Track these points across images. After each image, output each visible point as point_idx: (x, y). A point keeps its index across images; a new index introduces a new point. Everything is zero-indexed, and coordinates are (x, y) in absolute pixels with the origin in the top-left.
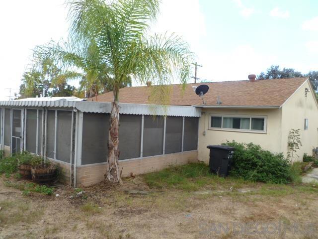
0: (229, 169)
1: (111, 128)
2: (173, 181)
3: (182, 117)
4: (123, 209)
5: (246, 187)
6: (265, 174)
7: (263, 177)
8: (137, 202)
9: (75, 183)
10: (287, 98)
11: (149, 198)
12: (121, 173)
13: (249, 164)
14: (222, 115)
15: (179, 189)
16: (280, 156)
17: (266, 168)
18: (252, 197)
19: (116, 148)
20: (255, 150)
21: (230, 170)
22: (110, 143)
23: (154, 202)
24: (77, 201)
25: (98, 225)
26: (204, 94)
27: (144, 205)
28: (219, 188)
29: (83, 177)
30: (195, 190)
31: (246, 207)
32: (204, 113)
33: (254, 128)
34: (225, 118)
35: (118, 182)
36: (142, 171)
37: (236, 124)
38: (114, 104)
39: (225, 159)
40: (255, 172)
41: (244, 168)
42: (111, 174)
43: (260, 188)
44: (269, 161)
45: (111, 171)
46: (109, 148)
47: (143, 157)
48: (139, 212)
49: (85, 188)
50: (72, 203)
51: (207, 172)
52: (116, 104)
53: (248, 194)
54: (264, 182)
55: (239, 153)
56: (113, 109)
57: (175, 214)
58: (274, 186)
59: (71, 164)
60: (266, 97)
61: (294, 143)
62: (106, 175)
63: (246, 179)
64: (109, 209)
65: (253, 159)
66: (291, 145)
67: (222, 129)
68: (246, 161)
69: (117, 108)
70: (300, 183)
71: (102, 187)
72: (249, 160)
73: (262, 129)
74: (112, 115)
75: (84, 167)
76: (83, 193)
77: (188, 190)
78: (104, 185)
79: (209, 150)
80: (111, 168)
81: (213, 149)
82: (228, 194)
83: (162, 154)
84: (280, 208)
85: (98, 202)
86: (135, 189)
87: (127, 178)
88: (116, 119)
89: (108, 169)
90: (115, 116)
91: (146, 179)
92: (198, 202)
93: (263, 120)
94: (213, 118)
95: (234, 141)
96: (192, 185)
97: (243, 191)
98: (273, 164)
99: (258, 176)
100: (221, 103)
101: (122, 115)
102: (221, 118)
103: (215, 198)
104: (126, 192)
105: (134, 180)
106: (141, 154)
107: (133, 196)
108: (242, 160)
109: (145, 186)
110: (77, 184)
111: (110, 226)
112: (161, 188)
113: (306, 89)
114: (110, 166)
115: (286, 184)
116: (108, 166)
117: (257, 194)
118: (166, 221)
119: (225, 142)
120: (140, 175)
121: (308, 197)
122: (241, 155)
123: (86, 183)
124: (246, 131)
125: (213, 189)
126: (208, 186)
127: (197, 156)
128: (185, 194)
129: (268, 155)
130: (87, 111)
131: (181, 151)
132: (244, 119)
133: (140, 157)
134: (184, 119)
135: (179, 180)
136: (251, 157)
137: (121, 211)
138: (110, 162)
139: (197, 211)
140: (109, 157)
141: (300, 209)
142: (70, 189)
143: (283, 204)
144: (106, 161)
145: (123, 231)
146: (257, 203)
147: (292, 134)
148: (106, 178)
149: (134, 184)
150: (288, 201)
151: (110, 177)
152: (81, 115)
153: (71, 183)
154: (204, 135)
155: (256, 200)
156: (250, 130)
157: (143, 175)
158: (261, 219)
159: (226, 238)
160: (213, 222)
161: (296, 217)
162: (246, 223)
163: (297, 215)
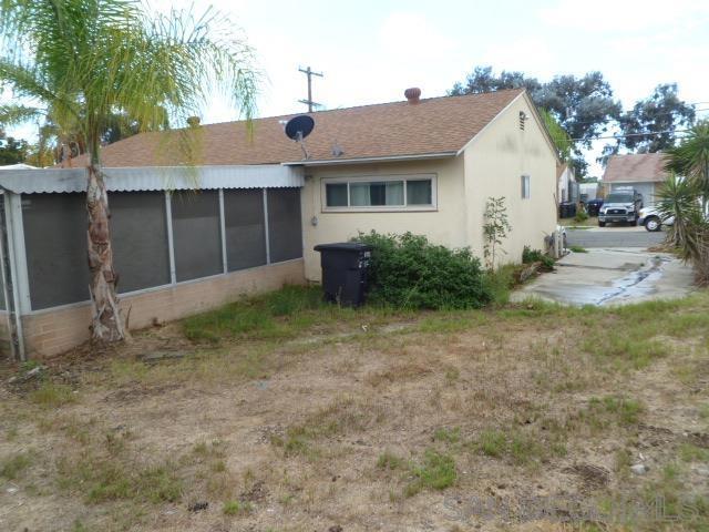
0: (364, 289)
1: (90, 224)
2: (243, 324)
3: (259, 190)
4: (127, 390)
5: (396, 322)
6: (435, 291)
7: (431, 299)
8: (161, 372)
9: (22, 351)
10: (474, 134)
11: (185, 364)
12: (127, 323)
13: (403, 275)
14: (348, 179)
15: (254, 339)
16: (466, 254)
17: (436, 280)
18: (401, 339)
19: (108, 267)
20: (415, 246)
21: (367, 292)
22: (92, 256)
23: (195, 369)
24: (26, 386)
25: (65, 425)
26: (304, 136)
27: (174, 376)
28: (342, 331)
29: (40, 338)
30: (293, 338)
31: (384, 358)
32: (311, 177)
33: (413, 201)
34: (354, 186)
35: (122, 339)
36: (178, 313)
37: (378, 195)
38: (92, 170)
39: (352, 269)
40: (414, 291)
41: (395, 285)
42: (103, 323)
43: (424, 319)
44: (442, 266)
45: (101, 318)
46: (91, 268)
47: (178, 281)
48: (161, 391)
49: (46, 359)
50: (13, 391)
51: (319, 301)
52: (95, 171)
53: (395, 333)
54: (435, 309)
55: (383, 254)
56: (89, 182)
57: (236, 386)
58: (451, 315)
59: (7, 311)
60: (434, 134)
61: (496, 226)
62: (91, 328)
63: (397, 306)
64: (96, 392)
65: (411, 264)
66: (489, 231)
67: (349, 208)
68: (396, 270)
69: (100, 179)
70: (505, 303)
71: (86, 352)
72: (404, 268)
73: (429, 202)
74: (91, 195)
75: (40, 315)
76: (41, 370)
77: (274, 337)
78: (91, 350)
79: (318, 254)
80: (102, 310)
81: (327, 251)
82: (355, 338)
83: (222, 271)
84: (451, 352)
85: (75, 384)
86: (160, 349)
87: (146, 329)
88: (100, 204)
89: (94, 314)
90: (98, 197)
91: (186, 326)
92: (289, 358)
93: (429, 182)
94: (329, 187)
95: (373, 231)
96: (284, 328)
97: (389, 329)
98: (451, 272)
99: (422, 299)
100: (341, 153)
101: (109, 192)
102: (344, 186)
103: (327, 348)
104: (139, 357)
105: (160, 333)
106: (173, 276)
107: (152, 362)
108: (390, 270)
109: (182, 342)
110: (26, 353)
111: (92, 422)
112: (216, 341)
113: (521, 114)
114: (97, 306)
115: (476, 308)
116: (94, 306)
117: (413, 331)
118: (213, 401)
119: (356, 235)
120: (175, 321)
121: (511, 327)
122: (388, 258)
123: (49, 348)
124: (398, 208)
125: (327, 332)
126: (317, 328)
127: (303, 269)
128: (265, 346)
129: (442, 253)
130: (29, 192)
131: (265, 263)
132: (393, 184)
133: (169, 281)
134: (265, 192)
135: (256, 322)
136: (406, 260)
137: (123, 393)
138: (98, 298)
139: (283, 376)
140: (93, 287)
141: (487, 349)
142: (12, 366)
143: (460, 345)
144: (89, 299)
145: (119, 428)
146: (407, 348)
147: (490, 208)
148: (93, 332)
149: (160, 339)
150: (471, 340)
151: (100, 330)
152: (17, 202)
153: (13, 354)
154: (314, 225)
155: (409, 343)
156: (405, 207)
157: (182, 320)
158: (406, 375)
159: (326, 414)
160: (308, 392)
161: (474, 365)
162: (374, 386)
163: (478, 360)
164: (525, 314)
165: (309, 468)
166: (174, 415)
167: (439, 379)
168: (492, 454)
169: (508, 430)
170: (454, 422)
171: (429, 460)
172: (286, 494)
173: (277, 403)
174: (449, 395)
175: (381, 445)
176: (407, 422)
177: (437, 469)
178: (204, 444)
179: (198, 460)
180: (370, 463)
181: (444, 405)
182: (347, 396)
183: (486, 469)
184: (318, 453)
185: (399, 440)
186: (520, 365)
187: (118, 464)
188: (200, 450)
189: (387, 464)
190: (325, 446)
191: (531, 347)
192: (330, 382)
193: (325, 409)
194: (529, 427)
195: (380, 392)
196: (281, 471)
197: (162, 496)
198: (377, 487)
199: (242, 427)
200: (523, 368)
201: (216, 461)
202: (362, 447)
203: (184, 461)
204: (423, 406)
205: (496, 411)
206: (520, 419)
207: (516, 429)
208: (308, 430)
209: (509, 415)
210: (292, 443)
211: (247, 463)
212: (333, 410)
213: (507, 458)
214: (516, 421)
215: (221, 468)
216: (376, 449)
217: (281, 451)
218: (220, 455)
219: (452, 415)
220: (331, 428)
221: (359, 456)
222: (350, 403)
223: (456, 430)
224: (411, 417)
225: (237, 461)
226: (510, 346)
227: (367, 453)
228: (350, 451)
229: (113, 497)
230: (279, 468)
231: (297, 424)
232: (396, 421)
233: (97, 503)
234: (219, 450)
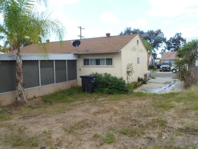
0: (94, 88)
1: (17, 69)
2: (59, 98)
3: (65, 61)
4: (25, 116)
5: (102, 97)
6: (113, 89)
7: (112, 91)
8: (35, 111)
10: (124, 46)
11: (42, 109)
12: (27, 97)
13: (104, 85)
14: (90, 58)
15: (62, 102)
16: (121, 79)
17: (113, 86)
18: (103, 102)
19: (22, 81)
20: (108, 76)
22: (17, 78)
23: (45, 110)
25: (7, 125)
26: (78, 46)
27: (39, 112)
28: (87, 100)
29: (2, 101)
30: (73, 101)
31: (98, 107)
32: (79, 57)
33: (107, 64)
34: (91, 60)
35: (25, 101)
36: (41, 94)
37: (98, 62)
38: (18, 54)
39: (90, 83)
40: (107, 89)
41: (102, 87)
42: (20, 97)
43: (109, 97)
44: (115, 82)
45: (19, 95)
46: (17, 81)
47: (41, 85)
48: (35, 116)
49: (3, 107)
51: (81, 92)
53: (101, 101)
54: (113, 94)
55: (99, 79)
56: (17, 58)
57: (56, 115)
58: (117, 96)
61: (130, 71)
62: (16, 98)
63: (102, 93)
64: (17, 116)
66: (128, 72)
67: (90, 66)
68: (102, 83)
69: (20, 57)
71: (15, 105)
72: (104, 82)
73: (112, 64)
74: (17, 61)
75: (2, 94)
76: (2, 110)
77: (67, 101)
78: (17, 104)
79: (81, 78)
80: (19, 93)
81: (83, 78)
82: (90, 102)
83: (54, 83)
84: (116, 106)
85: (11, 114)
86: (36, 104)
87: (32, 99)
88: (20, 64)
89: (17, 94)
90: (19, 62)
91: (43, 98)
92: (71, 107)
93: (112, 59)
94: (85, 60)
95: (96, 72)
96: (71, 99)
97: (100, 99)
98: (117, 84)
99: (109, 91)
100: (88, 51)
101: (22, 61)
102: (89, 60)
103: (83, 105)
104: (29, 107)
105: (36, 100)
106: (40, 84)
107: (33, 108)
108: (101, 83)
109: (42, 102)
111: (15, 125)
112: (51, 102)
113: (137, 41)
115: (124, 94)
116: (17, 92)
117: (106, 100)
118: (50, 119)
119: (92, 73)
120: (40, 97)
121: (133, 99)
123: (4, 104)
124: (103, 66)
125: (83, 100)
126: (80, 99)
127: (77, 82)
128: (65, 104)
129: (115, 79)
131: (66, 81)
132: (102, 59)
134: (67, 61)
135: (63, 97)
136: (105, 80)
137: (24, 116)
138: (19, 90)
139: (69, 112)
140: (17, 87)
141: (126, 105)
143: (119, 104)
144: (16, 90)
145: (22, 126)
146: (104, 105)
147: (129, 66)
148: (17, 99)
149: (36, 101)
150: (122, 103)
151: (19, 99)
154: (80, 70)
155: (105, 103)
156: (105, 66)
157: (42, 96)
158: (103, 112)
159: (80, 123)
160: (76, 116)
161: (122, 109)
162: (94, 115)
163: (123, 108)
164: (137, 96)
165: (74, 138)
166: (38, 123)
167: (112, 113)
168: (124, 134)
169: (130, 127)
170: (115, 125)
171: (107, 135)
172: (67, 144)
173: (67, 119)
174: (114, 118)
175: (95, 131)
176: (102, 125)
177: (109, 138)
178: (46, 131)
179: (44, 135)
180: (91, 136)
181: (113, 120)
182: (87, 118)
183: (123, 138)
184: (77, 133)
185: (100, 130)
186: (134, 110)
187: (22, 136)
188: (45, 132)
189: (96, 136)
190: (79, 132)
191: (138, 105)
192: (82, 114)
193: (80, 121)
194: (135, 127)
195: (96, 117)
196: (66, 138)
197: (33, 145)
198: (93, 143)
199: (57, 126)
200: (135, 110)
201: (48, 135)
202: (90, 132)
203: (40, 135)
204: (107, 121)
205: (127, 122)
206: (133, 124)
207: (132, 127)
208: (75, 127)
209: (130, 123)
210: (70, 131)
211: (57, 136)
212: (83, 122)
213: (128, 135)
214: (132, 125)
215: (50, 137)
216: (93, 132)
217: (67, 133)
218: (50, 134)
219: (115, 123)
220: (81, 126)
221: (88, 134)
222: (87, 120)
223: (116, 127)
224: (104, 124)
225: (54, 136)
226: (132, 104)
227: (91, 134)
228: (86, 133)
229: (19, 145)
230: (66, 137)
231: (72, 125)
232: (99, 125)
233: (15, 147)
234: (50, 132)
